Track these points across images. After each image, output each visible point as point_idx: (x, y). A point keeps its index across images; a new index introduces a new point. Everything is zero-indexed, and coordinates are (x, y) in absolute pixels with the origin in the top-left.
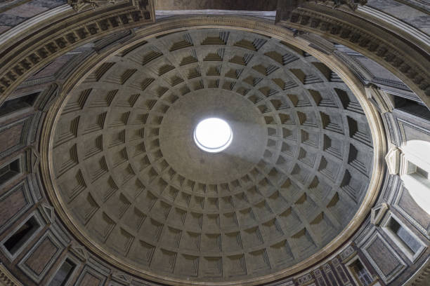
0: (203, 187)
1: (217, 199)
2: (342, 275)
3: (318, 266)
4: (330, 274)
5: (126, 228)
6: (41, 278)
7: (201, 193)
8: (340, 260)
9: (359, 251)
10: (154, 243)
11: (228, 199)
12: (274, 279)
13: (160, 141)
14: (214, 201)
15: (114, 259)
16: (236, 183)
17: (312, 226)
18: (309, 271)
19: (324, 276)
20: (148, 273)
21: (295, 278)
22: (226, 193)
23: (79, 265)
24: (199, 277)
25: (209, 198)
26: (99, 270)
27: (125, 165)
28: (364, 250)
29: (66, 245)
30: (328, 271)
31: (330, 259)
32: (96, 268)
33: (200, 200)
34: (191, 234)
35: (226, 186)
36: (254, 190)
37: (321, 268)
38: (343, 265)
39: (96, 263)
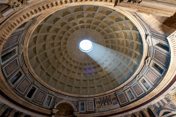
0: (74, 61)
1: (77, 67)
2: (109, 100)
3: (102, 96)
4: (105, 99)
5: (43, 66)
6: (8, 76)
7: (72, 63)
8: (110, 96)
9: (116, 95)
10: (51, 75)
11: (80, 68)
12: (88, 97)
13: (68, 39)
14: (76, 67)
15: (36, 76)
16: (85, 64)
17: (104, 85)
18: (99, 97)
19: (104, 99)
20: (47, 85)
21: (94, 98)
22: (81, 66)
23: (23, 75)
24: (64, 91)
25: (74, 66)
26: (30, 79)
27: (52, 42)
28: (117, 95)
29: (21, 65)
30: (105, 98)
31: (106, 95)
32: (29, 78)
33: (71, 65)
34: (64, 76)
35: (81, 64)
36: (90, 69)
37: (103, 97)
38: (110, 98)
39: (30, 76)
